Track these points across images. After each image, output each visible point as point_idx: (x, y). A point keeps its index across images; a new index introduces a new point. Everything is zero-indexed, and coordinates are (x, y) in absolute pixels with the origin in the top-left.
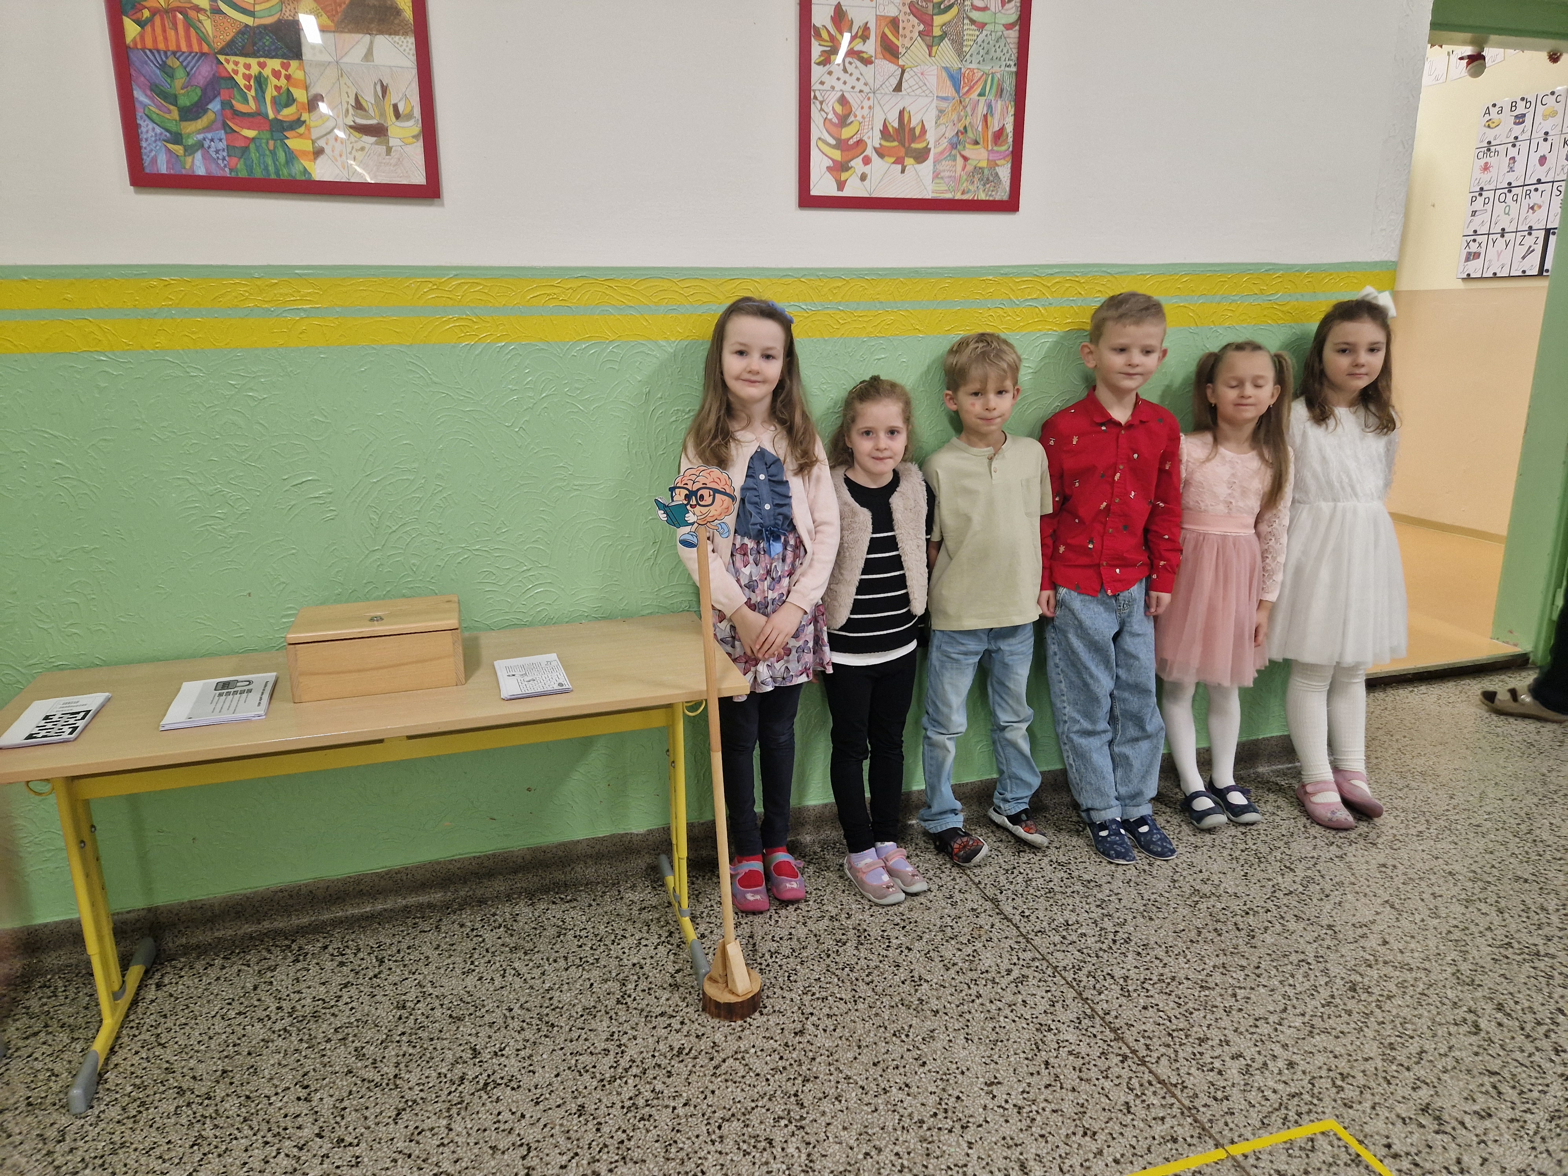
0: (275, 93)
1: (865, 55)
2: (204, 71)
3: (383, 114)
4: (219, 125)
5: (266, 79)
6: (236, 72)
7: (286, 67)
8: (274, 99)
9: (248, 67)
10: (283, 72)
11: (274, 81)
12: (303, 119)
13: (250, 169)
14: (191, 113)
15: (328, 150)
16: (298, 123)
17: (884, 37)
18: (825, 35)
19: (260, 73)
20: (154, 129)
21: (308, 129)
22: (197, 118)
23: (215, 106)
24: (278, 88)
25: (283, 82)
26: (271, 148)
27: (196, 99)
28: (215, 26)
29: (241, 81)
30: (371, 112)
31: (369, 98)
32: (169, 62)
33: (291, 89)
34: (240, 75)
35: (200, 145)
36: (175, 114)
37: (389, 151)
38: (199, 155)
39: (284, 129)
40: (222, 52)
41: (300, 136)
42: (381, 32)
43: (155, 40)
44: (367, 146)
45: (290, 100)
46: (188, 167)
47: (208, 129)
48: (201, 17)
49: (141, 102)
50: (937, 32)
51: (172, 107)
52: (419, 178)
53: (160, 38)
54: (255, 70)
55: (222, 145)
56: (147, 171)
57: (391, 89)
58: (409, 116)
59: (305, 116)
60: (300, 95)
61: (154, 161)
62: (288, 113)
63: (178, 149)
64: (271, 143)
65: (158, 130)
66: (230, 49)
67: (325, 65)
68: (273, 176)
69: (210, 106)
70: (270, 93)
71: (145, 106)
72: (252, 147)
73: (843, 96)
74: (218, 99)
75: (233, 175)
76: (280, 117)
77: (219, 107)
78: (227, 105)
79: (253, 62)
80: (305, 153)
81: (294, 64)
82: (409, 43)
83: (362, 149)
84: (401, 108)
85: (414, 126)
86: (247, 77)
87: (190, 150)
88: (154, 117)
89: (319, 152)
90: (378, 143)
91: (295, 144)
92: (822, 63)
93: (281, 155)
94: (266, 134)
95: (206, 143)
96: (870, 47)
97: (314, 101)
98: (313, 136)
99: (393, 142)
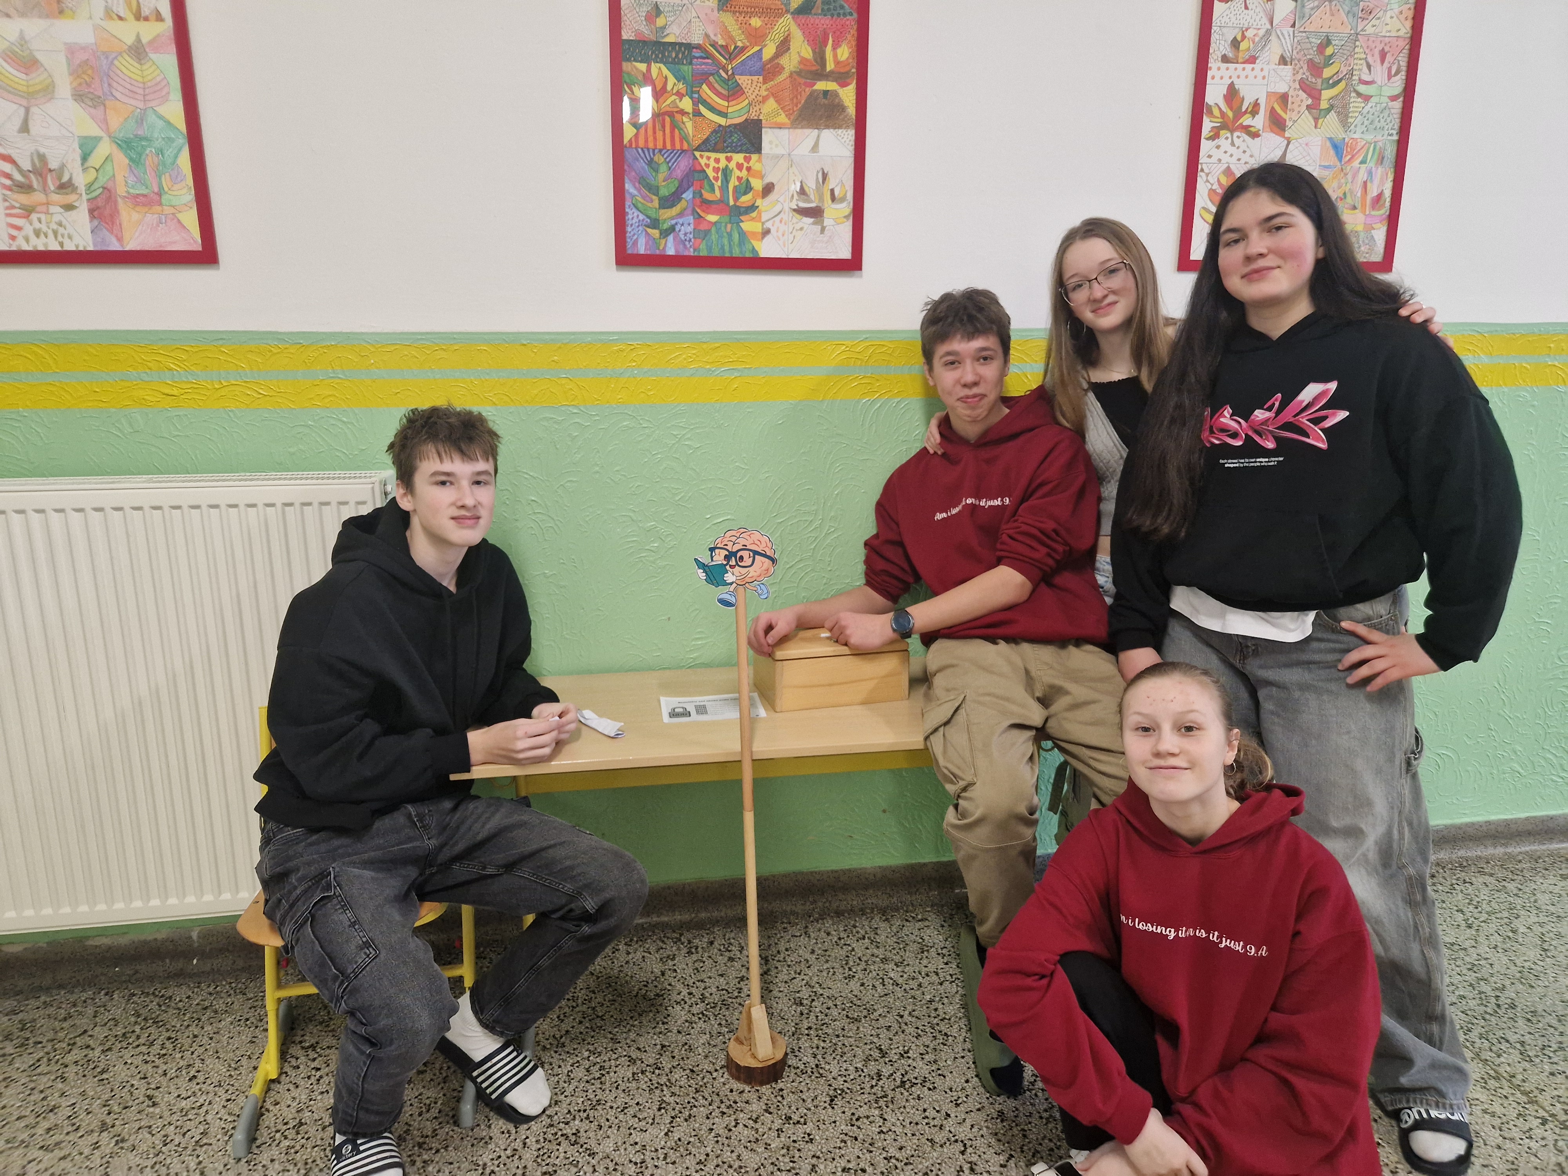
0: (737, 183)
1: (1252, 129)
2: (684, 164)
3: (821, 198)
4: (689, 211)
5: (731, 171)
6: (708, 166)
7: (747, 159)
8: (735, 187)
9: (717, 161)
10: (746, 165)
11: (737, 173)
12: (756, 205)
13: (709, 248)
14: (669, 202)
15: (773, 230)
16: (752, 208)
17: (1273, 111)
18: (1216, 112)
19: (727, 166)
20: (638, 216)
21: (760, 214)
22: (672, 206)
23: (688, 195)
24: (739, 179)
25: (744, 173)
26: (729, 230)
27: (673, 190)
28: (695, 127)
29: (711, 173)
30: (812, 197)
31: (811, 186)
32: (656, 159)
33: (751, 179)
34: (711, 168)
35: (672, 229)
36: (656, 203)
37: (823, 230)
38: (671, 238)
39: (740, 214)
40: (698, 149)
41: (753, 219)
42: (827, 127)
43: (646, 141)
44: (806, 227)
45: (748, 188)
46: (661, 248)
47: (681, 215)
48: (685, 119)
49: (631, 194)
50: (1324, 105)
51: (654, 197)
52: (845, 253)
53: (651, 139)
54: (723, 164)
55: (690, 229)
56: (629, 252)
57: (830, 176)
58: (843, 199)
59: (759, 202)
60: (757, 184)
61: (635, 243)
62: (745, 199)
63: (655, 233)
64: (729, 226)
65: (641, 217)
66: (706, 146)
67: (779, 157)
68: (727, 255)
69: (684, 196)
70: (733, 183)
71: (633, 196)
72: (713, 230)
73: (1229, 167)
74: (691, 189)
75: (696, 254)
76: (738, 204)
77: (691, 196)
78: (698, 194)
79: (722, 156)
80: (754, 234)
81: (754, 157)
82: (849, 135)
83: (801, 229)
84: (836, 193)
85: (846, 208)
86: (716, 170)
87: (665, 233)
88: (639, 205)
89: (767, 232)
90: (814, 223)
91: (747, 226)
92: (1212, 138)
93: (736, 236)
94: (726, 218)
95: (677, 228)
96: (1258, 122)
97: (768, 189)
98: (764, 219)
99: (827, 222)
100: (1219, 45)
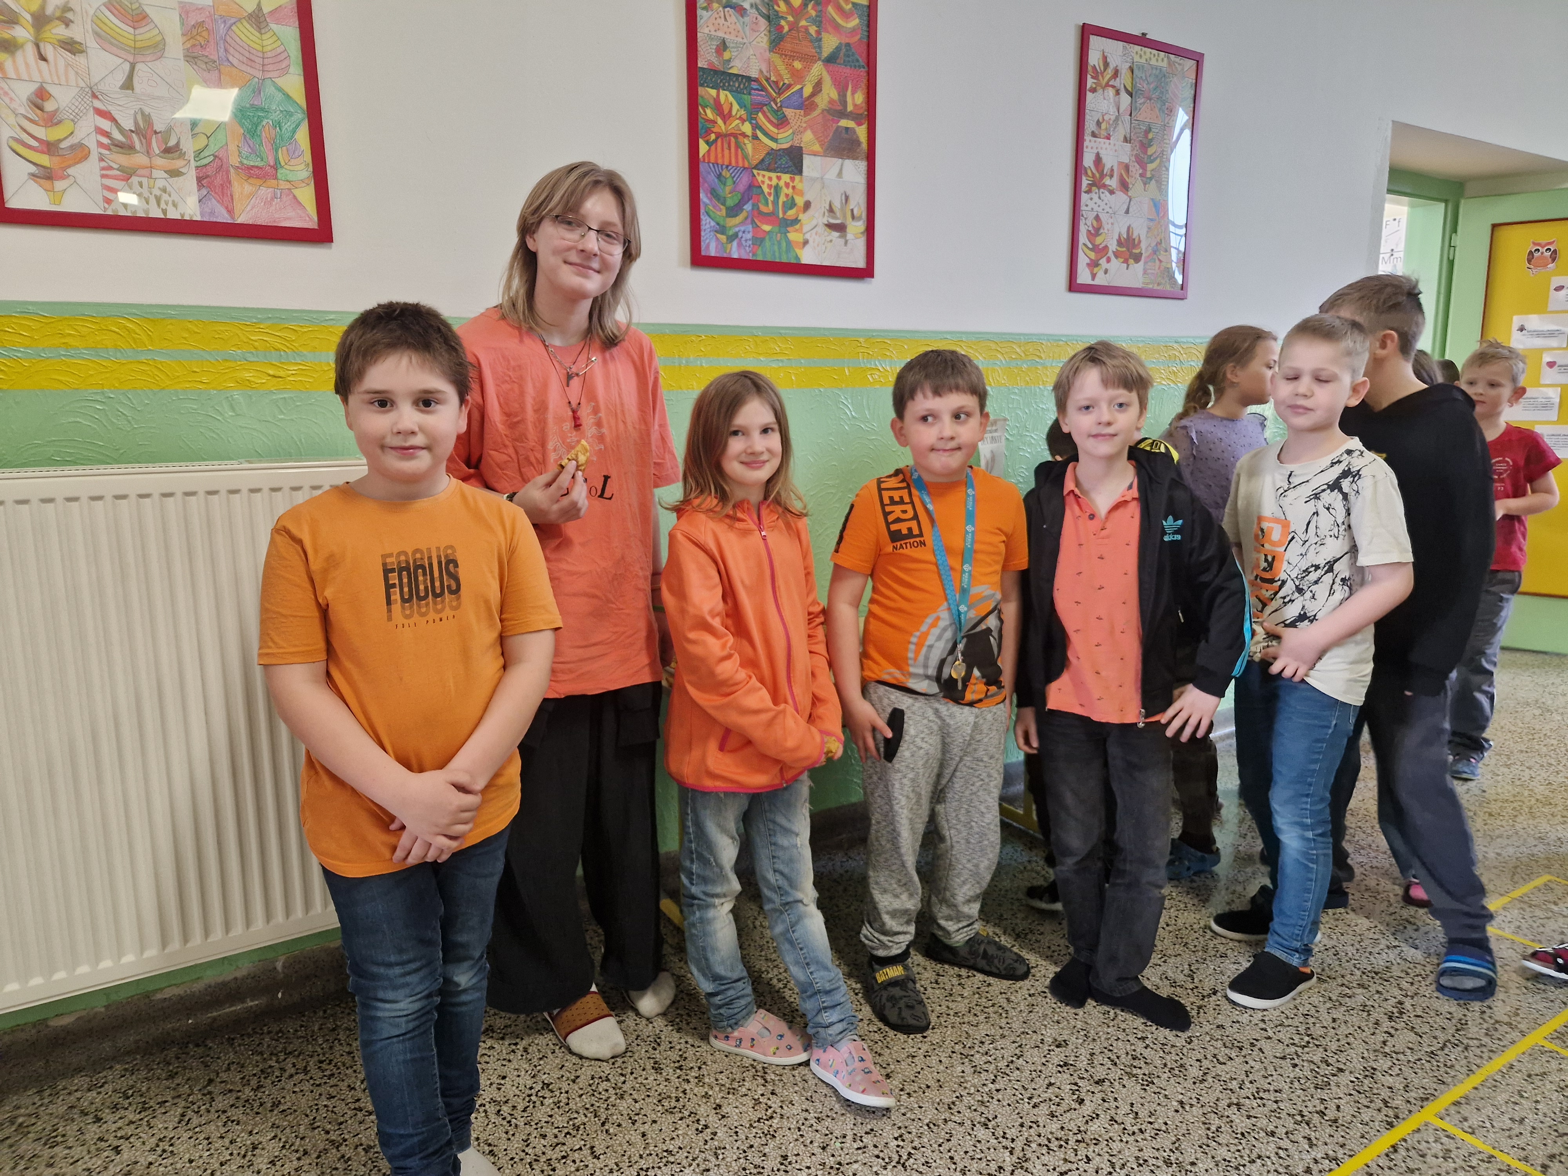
0: (785, 199)
1: (1110, 188)
2: (745, 180)
3: (845, 216)
4: (749, 220)
5: (780, 188)
6: (763, 182)
7: (792, 179)
8: (784, 202)
9: (770, 179)
10: (791, 184)
11: (784, 189)
12: (799, 218)
13: (764, 254)
14: (733, 211)
15: (811, 242)
16: (796, 221)
17: (1121, 176)
18: (1089, 173)
19: (777, 184)
20: (710, 222)
21: (801, 226)
22: (736, 216)
23: (748, 207)
24: (787, 195)
25: (790, 191)
26: (778, 239)
27: (737, 201)
28: (754, 149)
29: (766, 190)
30: (838, 214)
31: (837, 205)
32: (724, 173)
33: (795, 197)
34: (765, 185)
35: (736, 235)
36: (724, 212)
37: (846, 243)
38: (735, 243)
39: (787, 226)
40: (756, 167)
41: (796, 231)
42: (849, 158)
43: (716, 157)
44: (834, 239)
45: (792, 204)
46: (728, 252)
47: (742, 223)
48: (746, 141)
49: (704, 203)
50: (1148, 175)
51: (722, 207)
52: (861, 263)
53: (720, 155)
54: (774, 182)
55: (749, 236)
56: (703, 253)
57: (851, 198)
58: (859, 218)
59: (801, 216)
60: (800, 201)
61: (708, 246)
62: (791, 213)
63: (723, 238)
64: (779, 235)
65: (713, 223)
66: (761, 165)
67: (814, 180)
68: (777, 260)
69: (744, 207)
70: (782, 199)
71: (706, 205)
72: (767, 238)
73: (1097, 215)
74: (751, 202)
75: (754, 258)
76: (786, 217)
77: (750, 208)
78: (755, 207)
79: (773, 175)
80: (797, 242)
81: (797, 178)
82: (862, 165)
83: (831, 241)
84: (855, 213)
85: (860, 226)
86: (770, 186)
87: (731, 238)
88: (711, 213)
89: (806, 242)
90: (840, 237)
91: (793, 236)
92: (1089, 192)
93: (784, 244)
94: (776, 229)
95: (740, 234)
96: (1113, 183)
97: (807, 205)
98: (805, 230)
99: (849, 236)
100: (1090, 125)
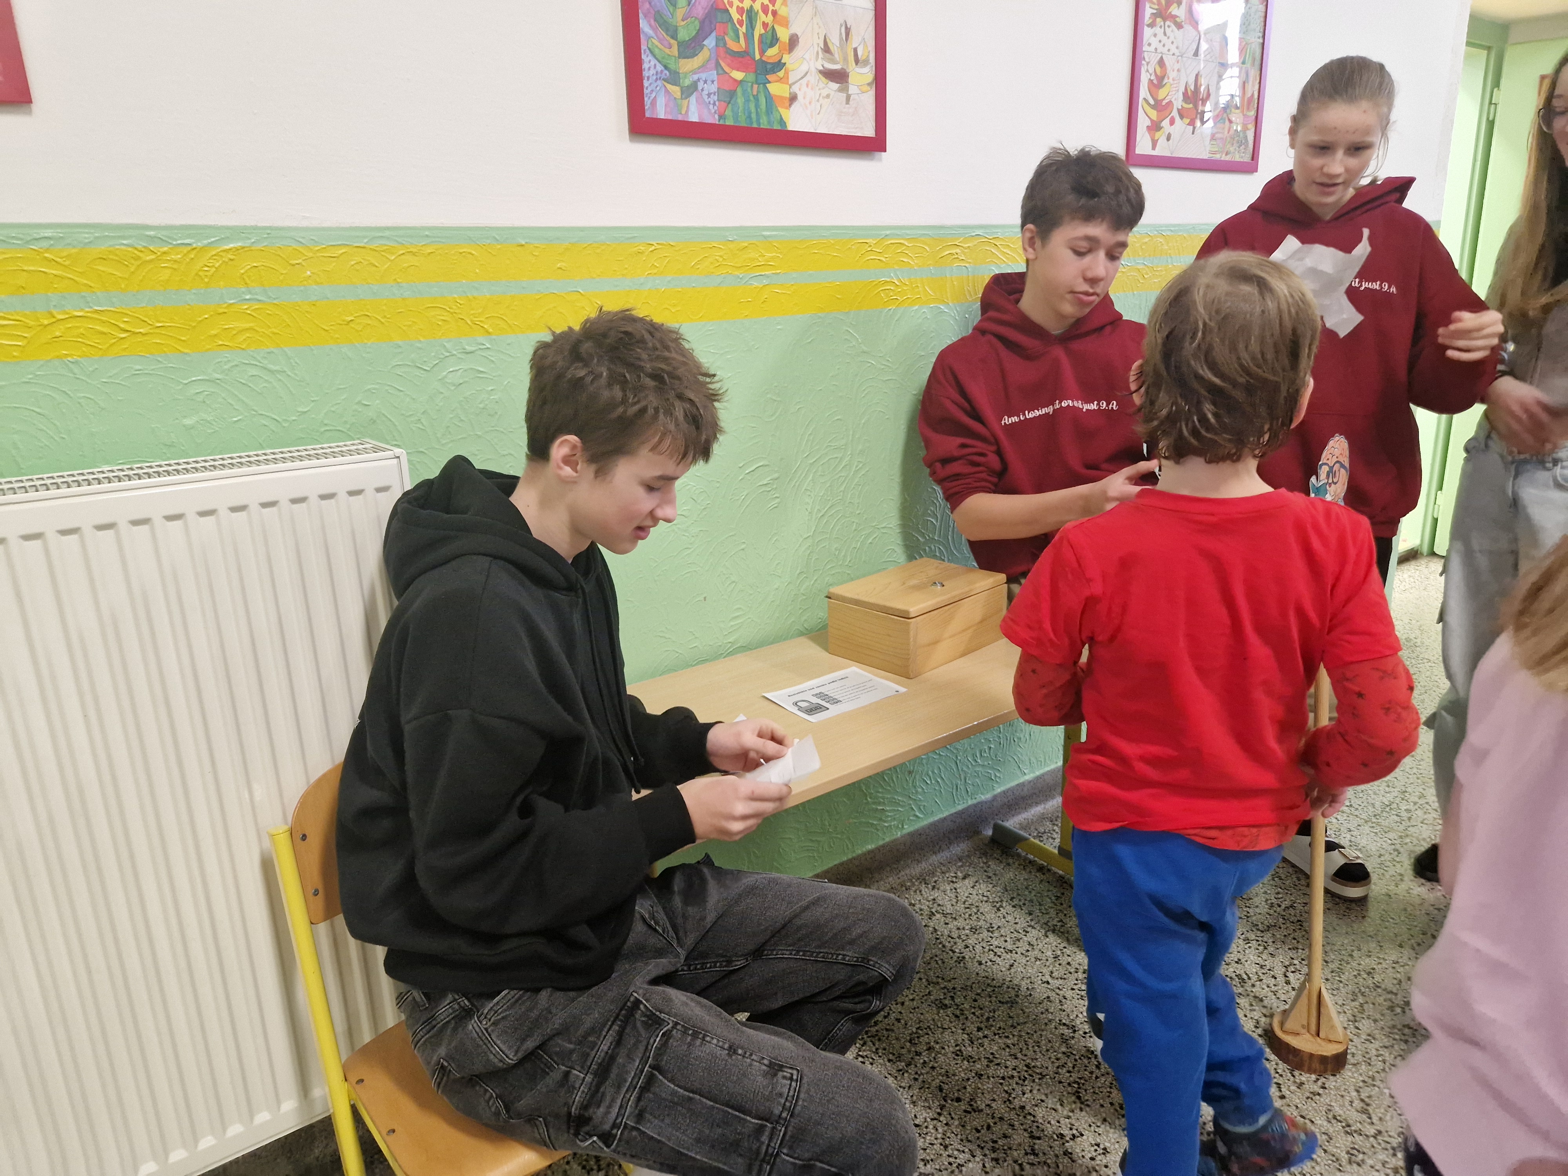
0: (763, 31)
1: (1177, 19)
2: (703, 1)
3: (845, 59)
4: (712, 64)
5: (757, 13)
6: (731, 4)
8: (761, 35)
10: (771, 8)
11: (762, 15)
12: (783, 61)
14: (690, 48)
15: (800, 97)
16: (779, 65)
17: (1191, 3)
19: (751, 6)
20: (655, 65)
21: (787, 73)
22: (694, 55)
23: (710, 42)
24: (765, 25)
25: (769, 19)
26: (755, 93)
27: (694, 33)
29: (735, 16)
30: (836, 56)
31: (835, 42)
33: (776, 27)
34: (735, 7)
35: (694, 87)
36: (675, 51)
37: (848, 99)
38: (693, 99)
39: (767, 72)
41: (780, 80)
44: (832, 93)
45: (774, 40)
46: (683, 112)
47: (703, 68)
49: (646, 35)
51: (672, 41)
52: (869, 131)
54: (747, 3)
55: (714, 88)
56: (647, 115)
57: (853, 32)
58: (866, 62)
59: (786, 59)
60: (783, 34)
61: (654, 103)
62: (772, 52)
63: (675, 90)
64: (756, 86)
65: (660, 68)
67: (802, 2)
68: (755, 125)
69: (704, 43)
70: (759, 30)
71: (649, 38)
72: (739, 90)
73: (1162, 58)
74: (714, 34)
75: (721, 122)
76: (764, 59)
77: (714, 43)
78: (720, 40)
80: (781, 98)
83: (828, 96)
84: (860, 53)
85: (866, 74)
86: (740, 10)
87: (687, 92)
88: (656, 51)
89: (793, 98)
90: (840, 90)
91: (775, 88)
92: (1152, 25)
93: (763, 101)
94: (751, 77)
95: (700, 85)
97: (793, 41)
98: (792, 79)
99: (852, 89)
